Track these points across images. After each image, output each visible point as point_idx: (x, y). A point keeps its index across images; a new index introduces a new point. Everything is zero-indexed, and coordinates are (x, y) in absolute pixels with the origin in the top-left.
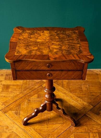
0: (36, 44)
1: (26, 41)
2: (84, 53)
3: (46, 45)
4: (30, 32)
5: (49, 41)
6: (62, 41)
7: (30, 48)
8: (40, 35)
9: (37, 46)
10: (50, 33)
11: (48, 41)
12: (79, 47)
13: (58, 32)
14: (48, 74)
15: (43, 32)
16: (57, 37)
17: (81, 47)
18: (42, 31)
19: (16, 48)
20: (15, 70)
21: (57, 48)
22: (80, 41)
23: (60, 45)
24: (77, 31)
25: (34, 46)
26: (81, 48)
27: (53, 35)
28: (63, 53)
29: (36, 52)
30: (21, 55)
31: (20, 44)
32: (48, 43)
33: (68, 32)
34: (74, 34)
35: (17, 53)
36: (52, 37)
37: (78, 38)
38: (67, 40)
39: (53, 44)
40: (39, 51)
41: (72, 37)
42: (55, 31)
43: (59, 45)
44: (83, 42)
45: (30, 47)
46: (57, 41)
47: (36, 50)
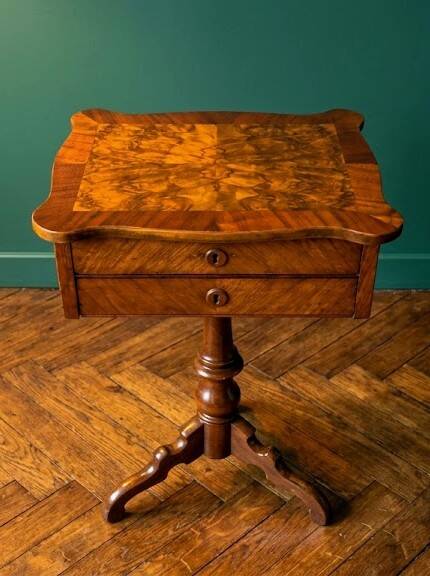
0: (162, 170)
1: (118, 160)
2: (360, 205)
3: (204, 178)
4: (137, 129)
5: (215, 163)
6: (267, 161)
7: (136, 188)
8: (181, 141)
9: (167, 179)
10: (219, 133)
11: (211, 161)
12: (340, 184)
13: (255, 130)
14: (210, 292)
15: (192, 129)
16: (248, 148)
17: (349, 182)
18: (188, 126)
19: (78, 188)
20: (75, 274)
21: (252, 188)
22: (347, 162)
23: (263, 176)
24: (331, 128)
25: (151, 180)
26: (348, 186)
27: (235, 141)
28: (274, 204)
29: (160, 203)
30: (99, 213)
31: (96, 171)
32: (213, 168)
33: (295, 130)
34: (319, 138)
35: (82, 206)
36: (228, 148)
37: (336, 149)
38: (292, 160)
39: (232, 171)
40: (174, 199)
41: (313, 148)
42: (243, 126)
43: (257, 175)
44: (359, 165)
45: (137, 185)
46: (250, 163)
47: (163, 195)
